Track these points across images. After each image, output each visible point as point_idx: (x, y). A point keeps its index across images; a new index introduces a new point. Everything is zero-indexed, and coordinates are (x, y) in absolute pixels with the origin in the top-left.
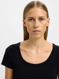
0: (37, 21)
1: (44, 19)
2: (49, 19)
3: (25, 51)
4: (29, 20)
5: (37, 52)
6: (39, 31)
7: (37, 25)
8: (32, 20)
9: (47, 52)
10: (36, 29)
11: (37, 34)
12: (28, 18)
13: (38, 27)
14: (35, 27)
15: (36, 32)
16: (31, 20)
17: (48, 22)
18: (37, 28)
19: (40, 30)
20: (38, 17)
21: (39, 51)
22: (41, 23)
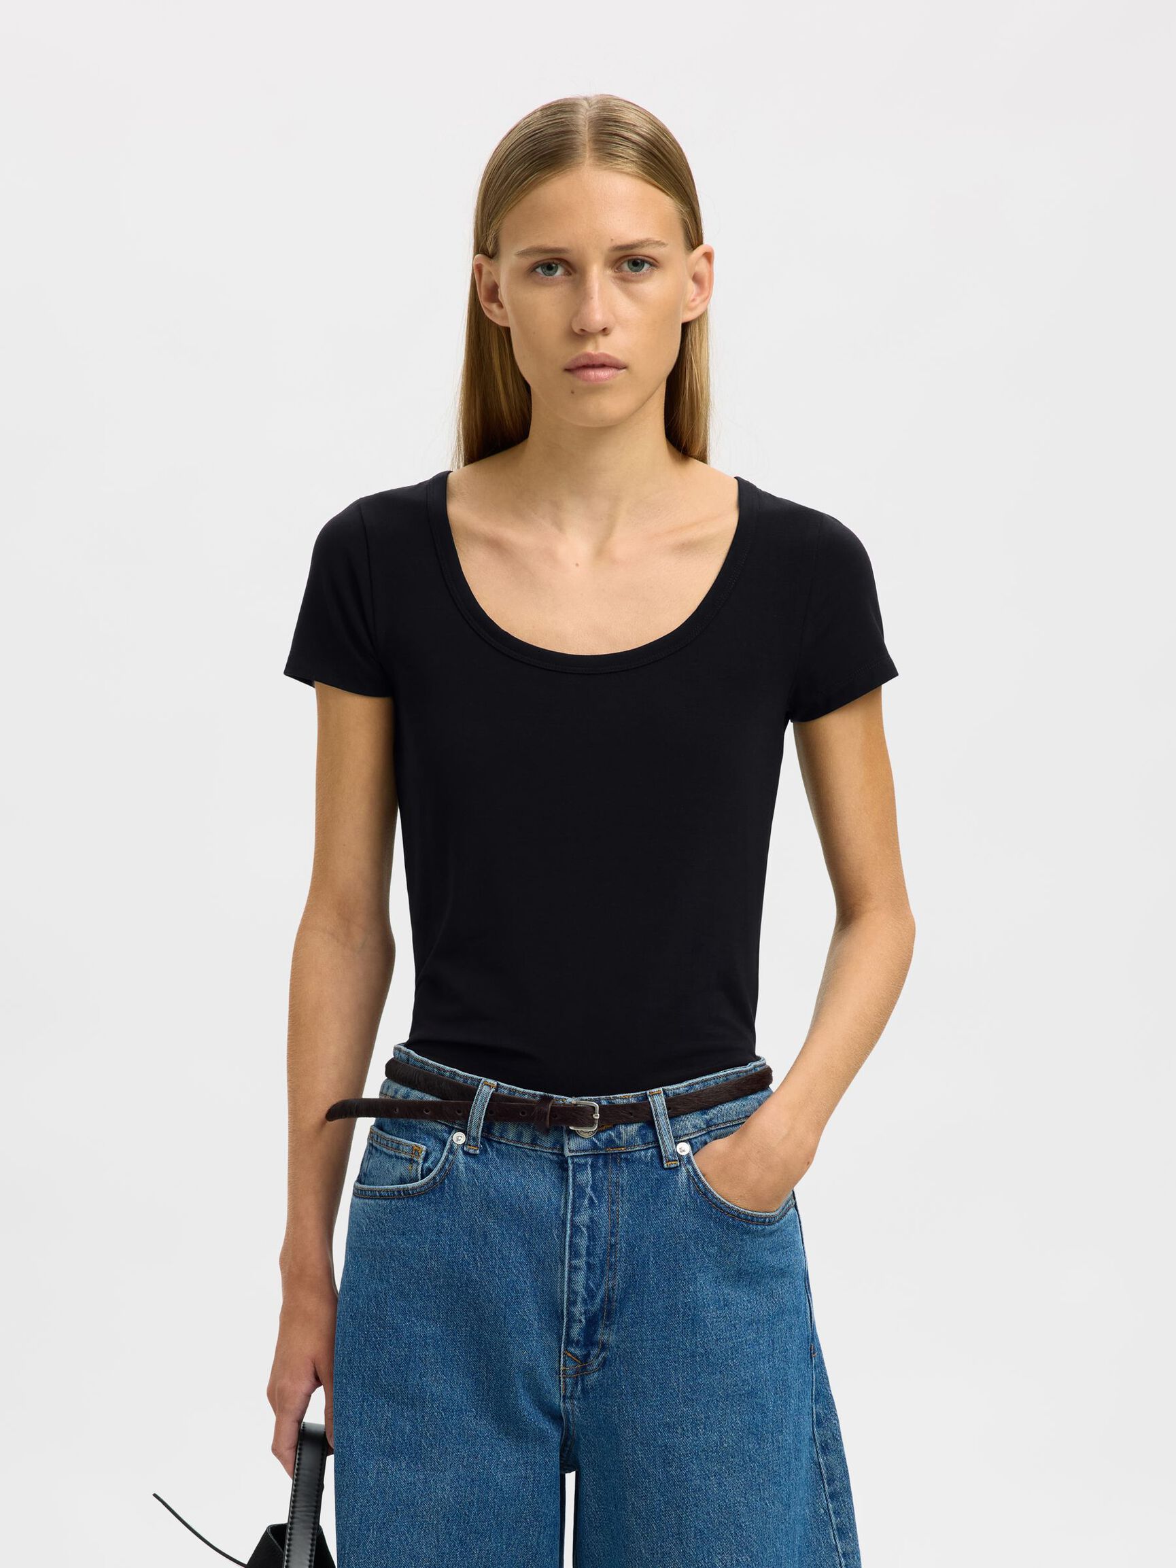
0: (598, 277)
1: (654, 263)
2: (708, 256)
3: (496, 545)
4: (533, 269)
5: (601, 552)
6: (618, 366)
7: (597, 315)
8: (560, 272)
9: (687, 548)
10: (590, 349)
11: (597, 389)
12: (523, 254)
13: (605, 331)
14: (581, 335)
15: (592, 373)
16: (549, 267)
17: (697, 279)
18: (602, 340)
19: (620, 357)
20: (607, 245)
21: (624, 542)
22: (630, 295)
